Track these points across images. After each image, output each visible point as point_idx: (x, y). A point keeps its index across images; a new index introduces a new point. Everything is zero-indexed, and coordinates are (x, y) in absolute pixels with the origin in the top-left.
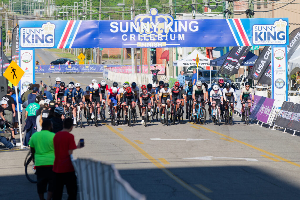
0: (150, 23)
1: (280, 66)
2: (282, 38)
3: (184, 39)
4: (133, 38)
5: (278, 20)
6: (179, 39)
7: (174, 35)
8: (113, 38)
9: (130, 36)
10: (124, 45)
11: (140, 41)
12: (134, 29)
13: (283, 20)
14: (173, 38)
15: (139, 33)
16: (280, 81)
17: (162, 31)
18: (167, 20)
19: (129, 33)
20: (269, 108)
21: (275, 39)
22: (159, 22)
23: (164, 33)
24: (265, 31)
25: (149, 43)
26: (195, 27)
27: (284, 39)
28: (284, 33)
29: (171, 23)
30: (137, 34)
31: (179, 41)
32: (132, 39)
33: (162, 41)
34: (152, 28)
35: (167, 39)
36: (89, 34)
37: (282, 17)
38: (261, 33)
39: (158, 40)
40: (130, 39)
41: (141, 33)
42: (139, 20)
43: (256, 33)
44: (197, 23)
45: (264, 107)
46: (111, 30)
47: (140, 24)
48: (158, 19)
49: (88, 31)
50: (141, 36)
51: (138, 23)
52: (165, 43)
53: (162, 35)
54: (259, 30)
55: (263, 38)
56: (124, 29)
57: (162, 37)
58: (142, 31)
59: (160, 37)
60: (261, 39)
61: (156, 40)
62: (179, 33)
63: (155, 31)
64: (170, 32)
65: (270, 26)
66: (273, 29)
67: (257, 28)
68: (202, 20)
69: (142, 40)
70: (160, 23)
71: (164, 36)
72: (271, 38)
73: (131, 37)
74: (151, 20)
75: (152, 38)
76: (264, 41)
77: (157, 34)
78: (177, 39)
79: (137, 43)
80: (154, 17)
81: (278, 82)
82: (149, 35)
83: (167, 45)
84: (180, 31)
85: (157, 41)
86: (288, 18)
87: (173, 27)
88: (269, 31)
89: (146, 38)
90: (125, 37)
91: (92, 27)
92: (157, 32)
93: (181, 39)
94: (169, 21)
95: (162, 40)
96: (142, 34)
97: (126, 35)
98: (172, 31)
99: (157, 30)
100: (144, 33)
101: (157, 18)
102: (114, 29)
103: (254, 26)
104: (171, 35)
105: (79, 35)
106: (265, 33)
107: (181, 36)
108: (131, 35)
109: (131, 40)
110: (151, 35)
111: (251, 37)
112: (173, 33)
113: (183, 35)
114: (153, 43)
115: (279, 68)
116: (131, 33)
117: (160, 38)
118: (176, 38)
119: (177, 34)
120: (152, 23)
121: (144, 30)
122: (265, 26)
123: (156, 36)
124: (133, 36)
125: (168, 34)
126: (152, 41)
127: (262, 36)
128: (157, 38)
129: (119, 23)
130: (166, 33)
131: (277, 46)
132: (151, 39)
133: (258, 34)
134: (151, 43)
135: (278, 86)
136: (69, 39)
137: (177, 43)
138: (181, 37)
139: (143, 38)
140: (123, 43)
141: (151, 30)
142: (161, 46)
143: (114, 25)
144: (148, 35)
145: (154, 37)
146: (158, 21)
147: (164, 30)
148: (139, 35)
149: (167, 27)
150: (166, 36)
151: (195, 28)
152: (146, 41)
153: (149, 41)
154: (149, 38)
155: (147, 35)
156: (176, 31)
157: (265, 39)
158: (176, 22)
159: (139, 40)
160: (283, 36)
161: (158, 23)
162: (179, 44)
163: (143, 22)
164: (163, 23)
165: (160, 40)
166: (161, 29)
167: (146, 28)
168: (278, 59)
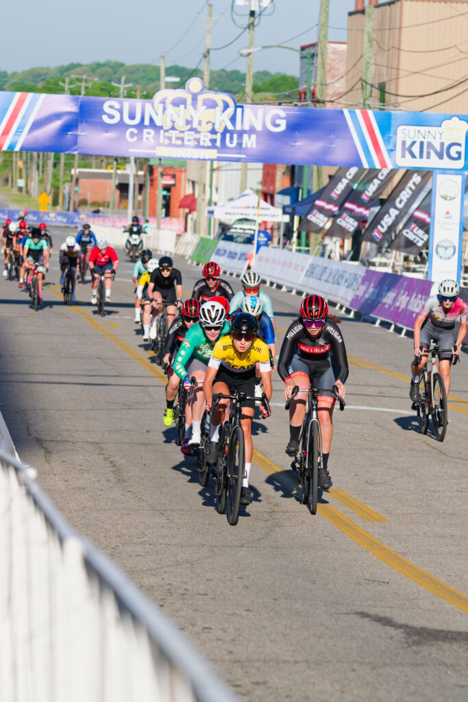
0: (185, 108)
1: (448, 213)
2: (456, 156)
3: (254, 146)
4: (150, 136)
5: (450, 119)
6: (244, 146)
7: (235, 136)
8: (108, 134)
9: (142, 132)
10: (130, 151)
11: (163, 145)
12: (151, 120)
13: (460, 119)
14: (231, 143)
15: (161, 128)
16: (446, 244)
17: (210, 127)
18: (221, 105)
19: (141, 126)
20: (421, 299)
21: (440, 156)
22: (205, 107)
23: (213, 132)
24: (422, 140)
25: (182, 149)
26: (278, 122)
27: (459, 158)
28: (460, 145)
29: (230, 111)
30: (157, 128)
31: (244, 148)
32: (147, 138)
33: (208, 148)
34: (190, 119)
35: (218, 144)
36: (59, 123)
37: (459, 113)
38: (414, 143)
39: (201, 143)
40: (142, 139)
41: (165, 128)
42: (163, 102)
43: (404, 143)
44: (283, 114)
45: (407, 295)
46: (105, 118)
47: (164, 109)
48: (204, 100)
49: (56, 116)
51: (161, 106)
52: (215, 151)
53: (209, 134)
54: (411, 137)
55: (417, 154)
56: (132, 117)
57: (209, 138)
58: (168, 125)
59: (206, 138)
60: (413, 156)
61: (196, 143)
62: (245, 132)
64: (226, 130)
65: (432, 129)
66: (438, 136)
67: (406, 132)
68: (293, 109)
69: (167, 142)
70: (207, 108)
71: (214, 137)
72: (433, 154)
73: (145, 136)
74: (189, 101)
75: (189, 140)
76: (419, 160)
77: (199, 132)
78: (240, 144)
79: (158, 148)
81: (443, 246)
82: (183, 132)
83: (218, 157)
84: (247, 128)
85: (198, 146)
87: (233, 119)
88: (431, 140)
89: (177, 138)
90: (132, 134)
91: (66, 109)
92: (199, 129)
93: (249, 146)
94: (226, 106)
95: (210, 144)
96: (167, 131)
97: (135, 131)
98: (230, 127)
99: (200, 123)
100: (173, 128)
101: (201, 98)
102: (111, 117)
103: (401, 128)
104: (228, 136)
105: (37, 125)
106: (422, 143)
107: (249, 138)
108: (145, 131)
109: (145, 140)
110: (186, 133)
111: (391, 150)
112: (232, 133)
113: (254, 137)
114: (189, 150)
115: (447, 218)
116: (146, 127)
117: (204, 141)
118: (238, 144)
119: (241, 134)
120: (190, 107)
121: (174, 122)
122: (422, 129)
123: (197, 136)
124: (148, 133)
125: (222, 134)
126: (189, 146)
127: (416, 149)
128: (198, 140)
129: (121, 104)
130: (217, 130)
131: (444, 171)
132: (186, 142)
133: (408, 145)
134: (185, 150)
135: (442, 255)
136: (17, 132)
137: (240, 154)
138: (250, 142)
139: (170, 138)
140: (127, 146)
141: (188, 122)
142: (207, 158)
143: (111, 107)
144: (181, 132)
145: (192, 138)
146: (204, 104)
147: (214, 124)
148: (162, 131)
149: (221, 120)
150: (218, 137)
151: (278, 125)
152: (175, 146)
153: (182, 145)
154: (182, 139)
155: (178, 132)
156: (238, 127)
157: (421, 156)
158: (239, 110)
159: (161, 141)
160: (459, 153)
161: (201, 108)
162: (244, 156)
163: (171, 106)
164: (213, 110)
165: (206, 145)
166: (208, 123)
167: (176, 118)
168: (445, 198)
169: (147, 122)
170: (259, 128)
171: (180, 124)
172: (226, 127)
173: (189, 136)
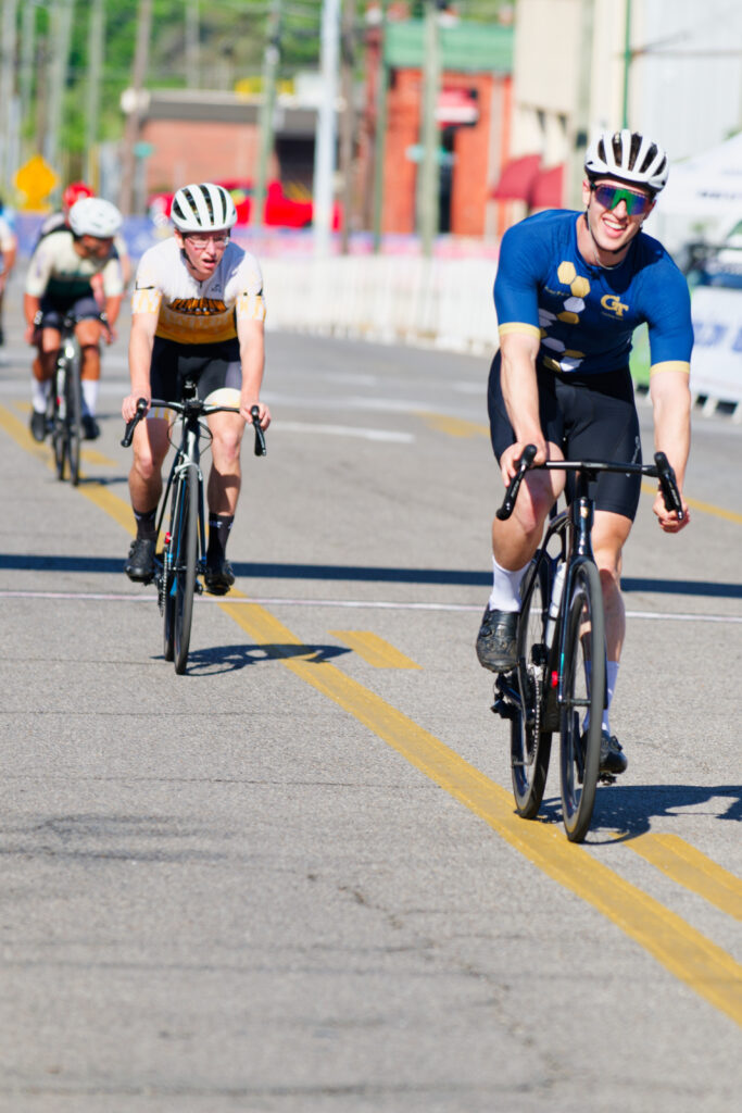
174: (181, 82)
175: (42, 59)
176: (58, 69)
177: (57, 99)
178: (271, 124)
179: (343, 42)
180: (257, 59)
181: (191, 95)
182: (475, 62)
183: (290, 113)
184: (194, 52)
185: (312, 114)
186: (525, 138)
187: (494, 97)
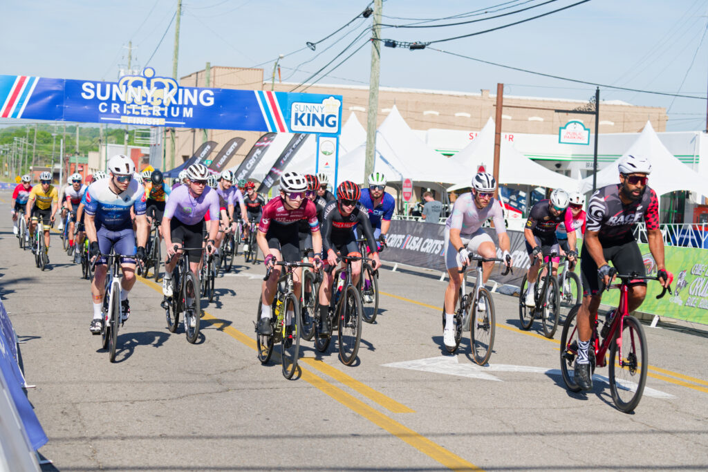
0: (142, 88)
1: (327, 164)
2: (333, 124)
3: (191, 116)
4: (116, 109)
5: (328, 98)
6: (184, 116)
7: (178, 109)
8: (86, 107)
9: (111, 105)
10: (102, 118)
11: (125, 115)
12: (117, 97)
13: (335, 99)
14: (175, 113)
15: (124, 102)
17: (160, 102)
18: (167, 86)
19: (110, 101)
21: (322, 124)
22: (156, 88)
23: (162, 105)
24: (309, 112)
25: (140, 117)
26: (208, 99)
27: (334, 126)
28: (335, 116)
29: (174, 91)
30: (122, 103)
31: (184, 118)
33: (159, 117)
34: (145, 96)
35: (166, 114)
36: (50, 97)
37: (335, 94)
38: (303, 115)
39: (154, 114)
40: (111, 110)
41: (127, 103)
43: (296, 114)
44: (211, 93)
46: (84, 95)
47: (127, 89)
48: (155, 83)
49: (48, 93)
50: (129, 107)
51: (124, 86)
52: (164, 119)
53: (159, 107)
54: (302, 110)
55: (305, 122)
56: (103, 94)
57: (159, 110)
58: (129, 100)
59: (157, 110)
60: (303, 124)
61: (150, 114)
62: (185, 106)
63: (149, 101)
64: (171, 105)
65: (316, 105)
66: (320, 110)
67: (298, 107)
68: (218, 90)
69: (129, 112)
70: (158, 89)
71: (163, 109)
72: (316, 122)
73: (113, 108)
74: (144, 84)
76: (306, 126)
77: (152, 106)
78: (181, 115)
79: (122, 117)
80: (149, 80)
82: (140, 106)
84: (186, 103)
85: (151, 116)
86: (341, 97)
87: (176, 97)
88: (315, 112)
89: (136, 110)
90: (103, 107)
91: (55, 88)
92: (152, 103)
93: (188, 116)
94: (171, 87)
95: (160, 114)
96: (129, 105)
97: (106, 105)
98: (174, 102)
99: (152, 99)
100: (133, 103)
101: (153, 81)
102: (88, 94)
103: (294, 104)
104: (173, 108)
105: (33, 100)
106: (309, 115)
107: (188, 110)
108: (113, 105)
109: (113, 111)
110: (143, 106)
111: (288, 120)
112: (175, 106)
114: (145, 119)
115: (326, 167)
116: (114, 102)
117: (156, 112)
118: (179, 114)
119: (182, 107)
120: (145, 88)
121: (133, 99)
122: (309, 105)
123: (151, 108)
124: (115, 106)
125: (168, 107)
126: (144, 116)
127: (305, 119)
128: (151, 111)
129: (95, 85)
130: (165, 105)
131: (325, 135)
132: (142, 113)
133: (299, 116)
134: (142, 118)
136: (18, 104)
137: (181, 121)
138: (188, 113)
139: (131, 110)
140: (100, 115)
141: (144, 99)
142: (158, 124)
143: (88, 87)
145: (147, 110)
146: (155, 86)
147: (162, 100)
148: (125, 105)
149: (168, 97)
150: (166, 110)
151: (209, 101)
152: (135, 115)
153: (140, 115)
154: (140, 111)
155: (137, 106)
156: (180, 103)
157: (309, 125)
158: (181, 90)
159: (125, 112)
160: (334, 122)
161: (154, 89)
162: (184, 123)
163: (132, 87)
164: (162, 90)
165: (157, 115)
166: (158, 99)
167: (136, 96)
168: (325, 153)
169: (114, 98)
170: (195, 103)
171: (138, 100)
172: (171, 103)
173: (144, 108)
174: (37, 165)
175: (18, 162)
176: (20, 163)
177: (21, 167)
178: (53, 171)
179: (63, 159)
180: (51, 162)
181: (39, 167)
182: (82, 162)
183: (55, 169)
184: (39, 161)
185: (59, 169)
186: (90, 173)
187: (85, 167)
